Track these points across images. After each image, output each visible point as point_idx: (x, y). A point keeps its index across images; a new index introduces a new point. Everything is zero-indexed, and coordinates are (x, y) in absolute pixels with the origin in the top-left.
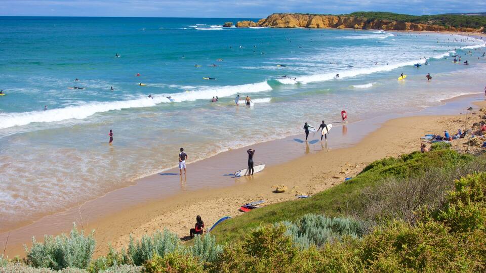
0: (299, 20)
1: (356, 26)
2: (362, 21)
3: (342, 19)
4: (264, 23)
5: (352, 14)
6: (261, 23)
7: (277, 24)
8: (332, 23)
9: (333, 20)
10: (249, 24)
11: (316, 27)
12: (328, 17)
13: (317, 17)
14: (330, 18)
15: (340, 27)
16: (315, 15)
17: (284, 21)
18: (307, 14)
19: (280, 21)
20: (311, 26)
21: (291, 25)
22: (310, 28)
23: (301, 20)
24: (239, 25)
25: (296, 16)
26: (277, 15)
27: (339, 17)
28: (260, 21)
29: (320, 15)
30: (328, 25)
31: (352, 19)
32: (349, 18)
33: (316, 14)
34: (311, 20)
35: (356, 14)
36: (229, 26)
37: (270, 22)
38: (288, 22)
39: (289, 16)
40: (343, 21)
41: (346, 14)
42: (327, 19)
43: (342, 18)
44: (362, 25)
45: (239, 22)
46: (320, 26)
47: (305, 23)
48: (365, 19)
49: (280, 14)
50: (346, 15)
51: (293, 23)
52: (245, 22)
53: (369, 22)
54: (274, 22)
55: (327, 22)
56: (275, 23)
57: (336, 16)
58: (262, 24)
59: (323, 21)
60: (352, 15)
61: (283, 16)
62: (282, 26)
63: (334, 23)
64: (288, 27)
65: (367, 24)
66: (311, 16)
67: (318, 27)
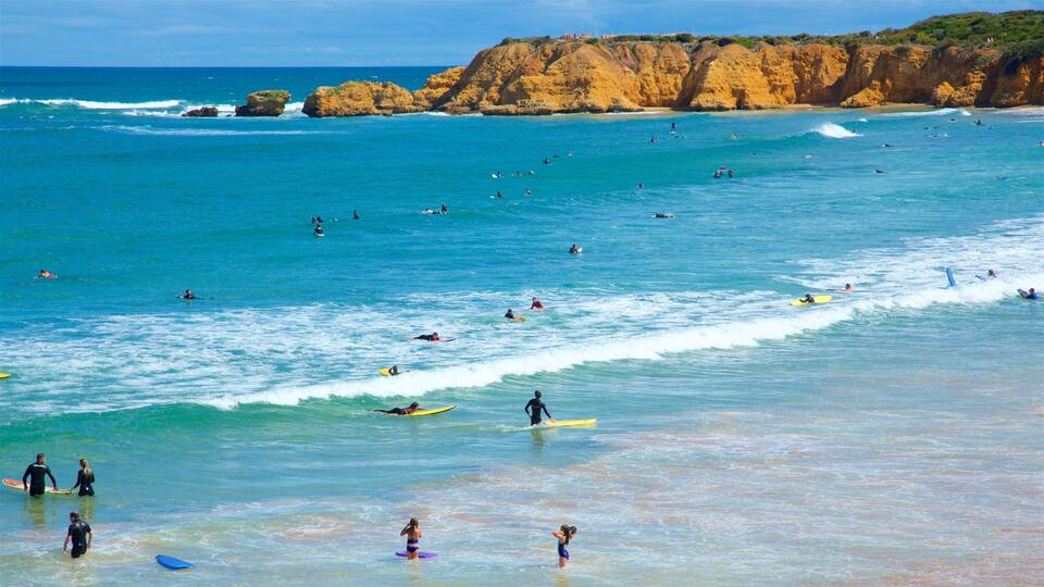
0: (638, 71)
1: (944, 90)
2: (972, 62)
3: (869, 54)
4: (457, 88)
5: (918, 28)
6: (441, 91)
7: (522, 93)
8: (814, 78)
9: (818, 63)
10: (377, 100)
11: (730, 102)
12: (790, 47)
13: (735, 50)
14: (803, 51)
15: (860, 97)
16: (724, 42)
17: (561, 78)
18: (682, 39)
19: (538, 79)
20: (702, 99)
21: (598, 98)
22: (699, 108)
23: (648, 69)
24: (324, 105)
25: (624, 47)
26: (524, 48)
27: (851, 47)
28: (435, 79)
29: (751, 43)
30: (791, 92)
31: (917, 52)
32: (902, 52)
33: (728, 35)
34: (705, 66)
35: (936, 27)
36: (273, 109)
37: (486, 85)
38: (584, 84)
39: (585, 50)
40: (870, 66)
41: (887, 32)
42: (787, 63)
43: (865, 49)
44: (977, 85)
45: (322, 90)
46: (752, 100)
47: (673, 84)
48: (992, 53)
49: (538, 43)
50: (888, 36)
51: (610, 84)
52: (357, 87)
53: (1010, 66)
54: (507, 81)
55: (786, 75)
56: (513, 92)
57: (831, 41)
58: (446, 98)
59: (766, 72)
60: (922, 35)
61: (557, 55)
62: (552, 103)
63: (828, 82)
64: (583, 108)
65: (1001, 80)
66: (701, 48)
67: (740, 106)
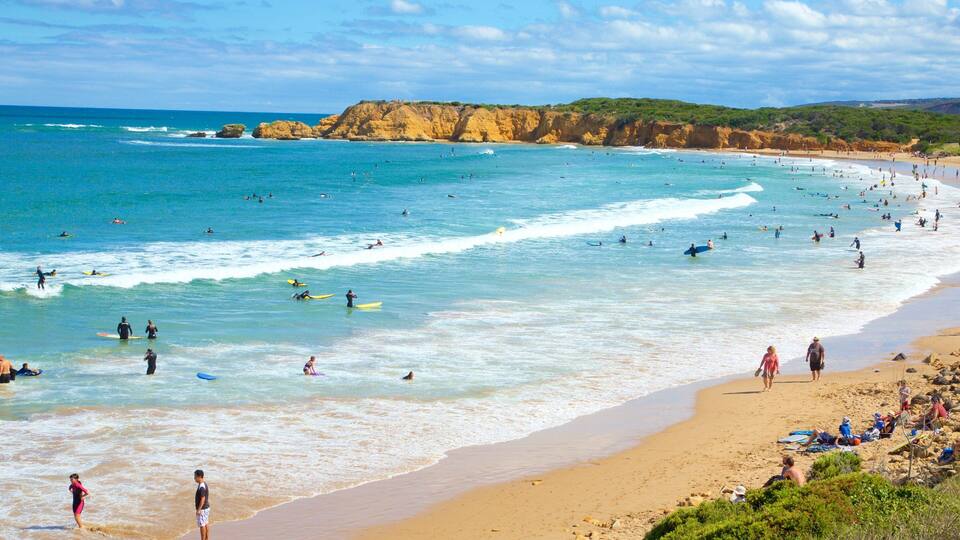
0: (431, 120)
1: (588, 136)
2: (601, 123)
3: (550, 116)
4: (335, 126)
5: (574, 104)
6: (326, 128)
7: (370, 129)
8: (523, 128)
9: (524, 120)
10: (293, 131)
11: (480, 138)
12: (511, 111)
13: (482, 111)
14: (517, 114)
15: (546, 138)
16: (477, 107)
17: (391, 122)
18: (455, 104)
19: (379, 122)
20: (465, 136)
21: (411, 133)
22: (463, 141)
23: (437, 119)
24: (264, 132)
25: (424, 107)
26: (372, 106)
27: (541, 112)
28: (324, 121)
29: (490, 108)
30: (511, 134)
31: (575, 116)
32: (567, 116)
33: (478, 103)
34: (466, 119)
35: (585, 104)
36: (236, 134)
37: (351, 125)
38: (403, 126)
39: (404, 108)
40: (551, 122)
41: (560, 105)
42: (509, 119)
43: (548, 114)
44: (604, 135)
45: (263, 125)
46: (491, 137)
47: (450, 127)
48: (611, 119)
49: (379, 103)
50: (560, 108)
51: (417, 126)
52: (282, 124)
53: (619, 126)
54: (362, 123)
55: (508, 126)
56: (365, 129)
57: (531, 109)
58: (330, 131)
59: (498, 123)
60: (577, 108)
61: (389, 110)
62: (386, 135)
63: (529, 130)
64: (402, 138)
65: (616, 132)
66: (465, 110)
67: (485, 140)
